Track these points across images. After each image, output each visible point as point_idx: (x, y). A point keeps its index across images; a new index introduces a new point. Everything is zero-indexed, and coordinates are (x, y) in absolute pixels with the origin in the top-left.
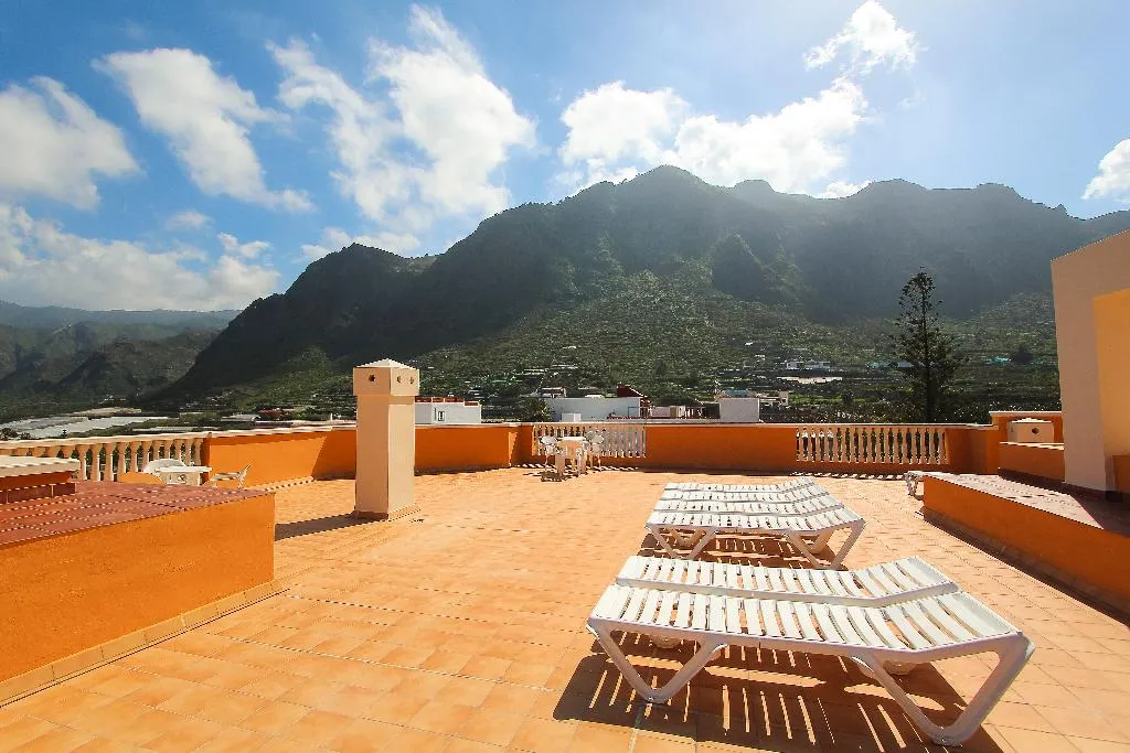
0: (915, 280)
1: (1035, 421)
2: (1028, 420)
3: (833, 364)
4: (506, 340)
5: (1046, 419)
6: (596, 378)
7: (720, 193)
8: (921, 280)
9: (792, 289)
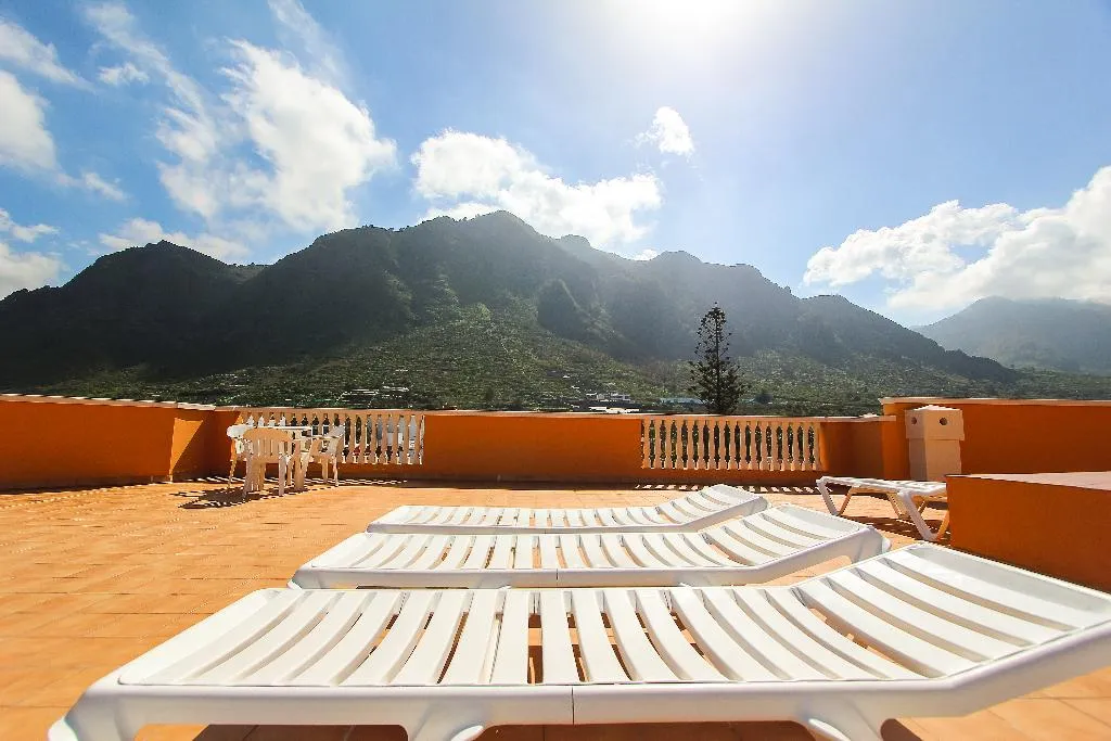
0: (710, 313)
1: (943, 409)
2: (931, 408)
3: (633, 397)
4: (336, 359)
5: (955, 406)
6: (426, 401)
7: (549, 244)
8: (716, 313)
9: (602, 331)
